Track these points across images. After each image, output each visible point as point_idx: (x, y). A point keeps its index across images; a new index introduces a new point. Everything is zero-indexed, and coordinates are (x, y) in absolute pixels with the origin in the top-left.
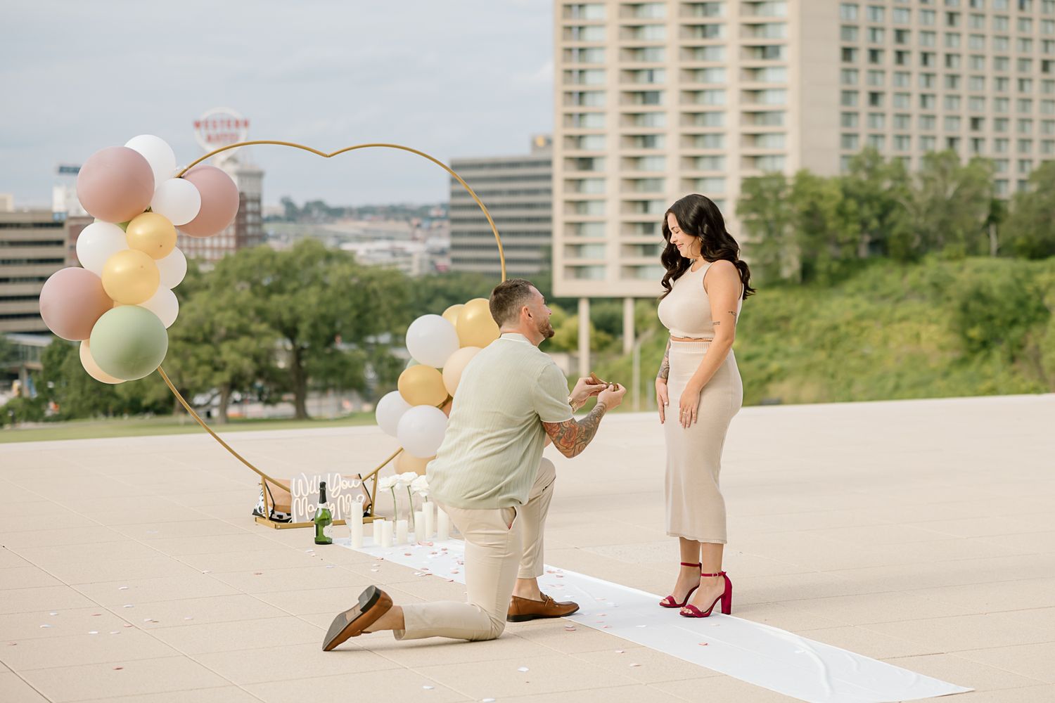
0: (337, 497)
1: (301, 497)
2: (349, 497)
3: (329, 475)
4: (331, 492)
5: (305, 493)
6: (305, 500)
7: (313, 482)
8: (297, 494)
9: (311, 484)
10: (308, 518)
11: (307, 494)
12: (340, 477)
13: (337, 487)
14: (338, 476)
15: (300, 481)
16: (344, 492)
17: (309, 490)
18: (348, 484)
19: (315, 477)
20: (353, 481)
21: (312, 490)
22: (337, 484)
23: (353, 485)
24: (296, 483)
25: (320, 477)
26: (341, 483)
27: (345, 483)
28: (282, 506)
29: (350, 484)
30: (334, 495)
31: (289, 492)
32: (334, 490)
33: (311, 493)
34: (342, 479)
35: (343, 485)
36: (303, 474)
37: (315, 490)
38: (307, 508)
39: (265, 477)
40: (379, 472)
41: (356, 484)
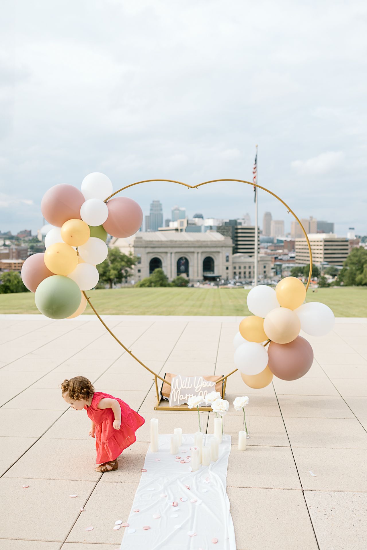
0: (199, 391)
1: (176, 390)
2: (206, 392)
3: (196, 378)
4: (196, 388)
5: (179, 388)
6: (179, 392)
7: (185, 382)
8: (174, 388)
9: (184, 382)
10: (179, 403)
11: (180, 389)
12: (202, 380)
13: (199, 386)
14: (201, 379)
15: (177, 380)
16: (203, 389)
17: (182, 386)
18: (206, 384)
19: (187, 378)
20: (210, 383)
21: (184, 386)
22: (200, 384)
23: (210, 385)
24: (175, 381)
25: (190, 378)
26: (202, 384)
27: (204, 383)
28: (166, 394)
29: (208, 384)
30: (197, 390)
31: (170, 385)
32: (197, 387)
33: (183, 388)
34: (203, 381)
35: (203, 384)
36: (180, 376)
37: (185, 387)
38: (179, 397)
39: (156, 376)
40: (228, 378)
41: (211, 385)
